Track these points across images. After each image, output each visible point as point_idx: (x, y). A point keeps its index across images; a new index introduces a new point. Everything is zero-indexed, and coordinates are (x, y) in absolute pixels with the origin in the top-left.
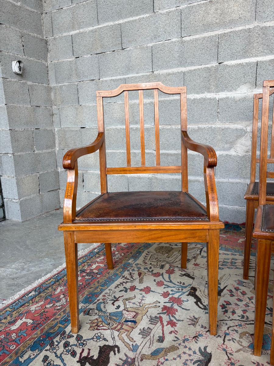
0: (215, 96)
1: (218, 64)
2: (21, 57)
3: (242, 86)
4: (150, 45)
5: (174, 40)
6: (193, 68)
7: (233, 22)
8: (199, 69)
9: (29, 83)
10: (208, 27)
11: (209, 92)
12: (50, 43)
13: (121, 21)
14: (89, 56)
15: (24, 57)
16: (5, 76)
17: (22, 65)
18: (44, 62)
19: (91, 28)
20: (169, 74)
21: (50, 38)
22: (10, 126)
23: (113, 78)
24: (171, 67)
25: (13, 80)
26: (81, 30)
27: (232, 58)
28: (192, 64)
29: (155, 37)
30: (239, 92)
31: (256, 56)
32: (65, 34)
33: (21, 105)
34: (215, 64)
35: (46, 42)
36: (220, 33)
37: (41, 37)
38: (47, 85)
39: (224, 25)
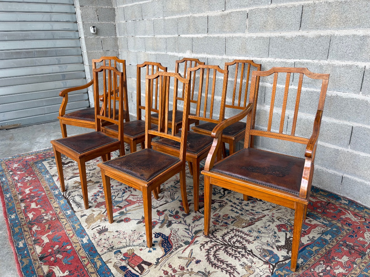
0: (178, 55)
1: (178, 36)
2: (96, 23)
3: (188, 51)
4: (153, 19)
5: (161, 18)
6: (169, 36)
7: (182, 12)
8: (171, 37)
9: (102, 37)
10: (173, 13)
11: (176, 52)
12: (116, 10)
13: (141, 3)
14: (131, 21)
15: (98, 22)
16: (86, 36)
17: (95, 29)
18: (112, 22)
19: (130, 5)
20: (160, 38)
21: (116, 7)
22: (89, 64)
23: (140, 36)
24: (161, 34)
25: (91, 37)
26: (127, 5)
27: (183, 33)
28: (169, 34)
29: (154, 15)
30: (186, 54)
31: (192, 34)
32: (121, 6)
33: (96, 51)
34: (177, 36)
35: (114, 9)
36: (178, 17)
37: (110, 7)
38: (115, 37)
39: (179, 12)
